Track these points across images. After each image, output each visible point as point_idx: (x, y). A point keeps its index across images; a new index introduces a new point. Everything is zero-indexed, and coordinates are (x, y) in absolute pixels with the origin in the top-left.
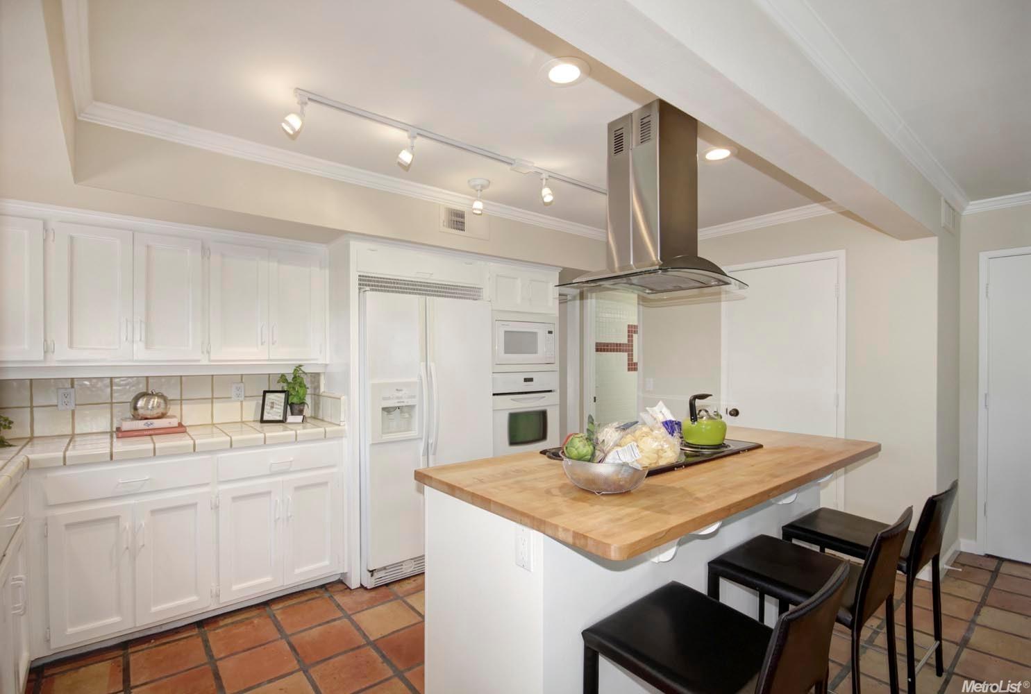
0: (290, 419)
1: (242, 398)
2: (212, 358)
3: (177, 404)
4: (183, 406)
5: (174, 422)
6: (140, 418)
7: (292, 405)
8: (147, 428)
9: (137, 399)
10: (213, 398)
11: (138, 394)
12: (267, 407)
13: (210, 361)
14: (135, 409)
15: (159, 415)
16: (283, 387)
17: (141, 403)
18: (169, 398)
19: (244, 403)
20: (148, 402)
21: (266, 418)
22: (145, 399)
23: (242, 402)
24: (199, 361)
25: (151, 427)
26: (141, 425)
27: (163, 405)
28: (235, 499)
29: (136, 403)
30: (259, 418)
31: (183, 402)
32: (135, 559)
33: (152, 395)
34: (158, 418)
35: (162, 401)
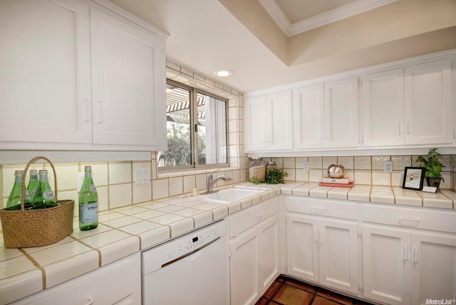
0: (426, 188)
1: (391, 171)
2: (365, 145)
3: (351, 172)
4: (355, 173)
5: (346, 181)
6: (331, 177)
7: (428, 179)
8: (333, 183)
9: (330, 167)
10: (372, 170)
11: (331, 165)
12: (408, 179)
13: (363, 147)
14: (329, 173)
15: (340, 176)
16: (420, 165)
17: (331, 170)
18: (345, 168)
19: (392, 174)
20: (335, 169)
21: (406, 186)
22: (333, 168)
23: (391, 173)
24: (357, 147)
25: (335, 182)
26: (330, 180)
27: (341, 172)
28: (373, 235)
29: (329, 170)
30: (402, 185)
31: (355, 171)
32: (319, 248)
33: (337, 166)
34: (339, 178)
35: (341, 170)
